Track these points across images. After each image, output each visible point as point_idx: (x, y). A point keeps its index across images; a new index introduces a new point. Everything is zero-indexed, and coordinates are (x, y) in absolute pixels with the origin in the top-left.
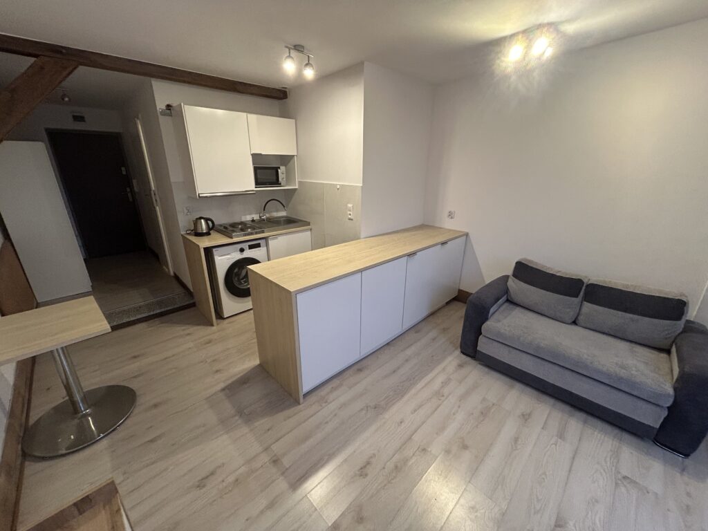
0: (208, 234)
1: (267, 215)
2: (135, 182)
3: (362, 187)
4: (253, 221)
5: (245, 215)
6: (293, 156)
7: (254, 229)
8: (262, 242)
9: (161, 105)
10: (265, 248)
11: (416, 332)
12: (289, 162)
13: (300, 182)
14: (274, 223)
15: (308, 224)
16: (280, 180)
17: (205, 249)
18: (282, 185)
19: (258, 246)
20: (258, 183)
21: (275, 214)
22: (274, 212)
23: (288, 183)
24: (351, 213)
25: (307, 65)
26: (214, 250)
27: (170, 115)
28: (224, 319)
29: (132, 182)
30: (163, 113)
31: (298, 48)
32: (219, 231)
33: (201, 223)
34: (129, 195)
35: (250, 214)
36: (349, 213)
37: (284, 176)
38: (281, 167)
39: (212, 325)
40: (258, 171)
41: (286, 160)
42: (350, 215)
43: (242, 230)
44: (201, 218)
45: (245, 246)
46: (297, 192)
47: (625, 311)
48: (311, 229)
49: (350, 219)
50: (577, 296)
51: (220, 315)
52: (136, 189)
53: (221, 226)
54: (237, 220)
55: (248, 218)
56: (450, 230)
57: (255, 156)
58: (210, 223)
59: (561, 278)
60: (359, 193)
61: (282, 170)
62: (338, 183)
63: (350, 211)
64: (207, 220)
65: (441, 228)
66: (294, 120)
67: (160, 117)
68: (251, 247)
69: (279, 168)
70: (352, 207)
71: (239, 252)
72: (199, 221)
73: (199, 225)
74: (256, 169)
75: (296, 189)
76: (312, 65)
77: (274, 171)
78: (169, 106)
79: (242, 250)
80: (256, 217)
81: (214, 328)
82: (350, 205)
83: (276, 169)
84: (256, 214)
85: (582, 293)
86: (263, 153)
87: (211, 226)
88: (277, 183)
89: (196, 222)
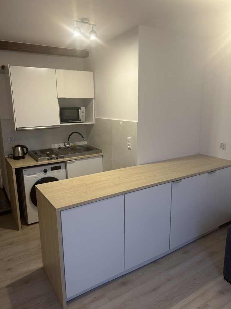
0: (23, 157)
1: (71, 144)
3: (138, 123)
4: (60, 148)
5: (54, 144)
6: (91, 99)
7: (57, 155)
8: (62, 165)
10: (64, 170)
11: (185, 253)
13: (96, 119)
14: (75, 150)
15: (101, 151)
16: (80, 118)
17: (16, 169)
18: (82, 121)
19: (59, 168)
20: (62, 120)
21: (78, 143)
22: (77, 142)
23: (86, 120)
24: (129, 144)
26: (24, 170)
27: (4, 73)
28: (29, 225)
32: (31, 156)
33: (18, 149)
35: (58, 143)
36: (128, 143)
37: (84, 114)
38: (81, 108)
40: (63, 111)
41: (86, 102)
42: (129, 145)
43: (48, 155)
44: (19, 146)
45: (48, 168)
46: (94, 126)
48: (103, 156)
49: (129, 149)
53: (34, 151)
54: (47, 147)
55: (56, 146)
56: (222, 160)
57: (60, 99)
58: (25, 149)
60: (136, 128)
61: (83, 109)
62: (121, 120)
63: (129, 142)
64: (22, 147)
65: (214, 158)
66: (93, 72)
68: (53, 169)
69: (80, 108)
70: (131, 139)
71: (43, 173)
72: (17, 147)
74: (61, 110)
75: (93, 124)
77: (75, 111)
78: (3, 67)
79: (45, 171)
80: (62, 145)
81: (19, 232)
82: (129, 138)
83: (78, 109)
84: (63, 143)
87: (25, 151)
88: (78, 119)
89: (15, 149)
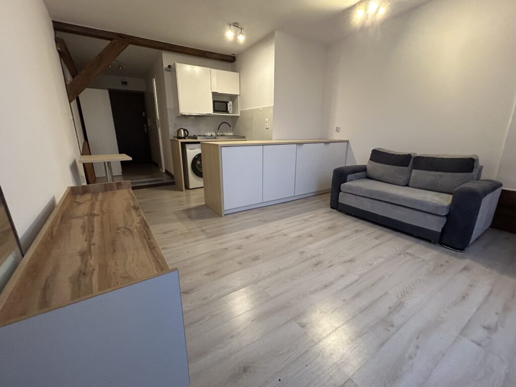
1: (221, 134)
2: (149, 120)
3: (273, 106)
5: (207, 132)
6: (237, 95)
9: (165, 66)
12: (235, 99)
13: (241, 112)
15: (244, 138)
17: (181, 143)
18: (230, 113)
20: (215, 110)
21: (226, 134)
22: (225, 132)
23: (234, 112)
24: (267, 124)
25: (240, 33)
26: (187, 144)
27: (170, 71)
28: (190, 189)
29: (147, 120)
30: (166, 70)
31: (236, 25)
33: (181, 131)
34: (145, 129)
35: (210, 132)
37: (231, 107)
39: (182, 191)
40: (216, 103)
41: (233, 98)
44: (181, 129)
46: (239, 119)
47: (436, 171)
49: (267, 129)
50: (407, 166)
51: (187, 187)
52: (149, 125)
55: (209, 134)
57: (214, 94)
58: (186, 132)
59: (399, 155)
60: (271, 111)
61: (230, 103)
62: (261, 107)
64: (184, 130)
66: (238, 74)
67: (165, 72)
70: (268, 120)
73: (180, 133)
74: (214, 102)
75: (238, 116)
76: (243, 34)
77: (225, 104)
78: (169, 66)
80: (213, 134)
81: (183, 193)
82: (267, 119)
83: (227, 103)
84: (214, 132)
85: (411, 163)
86: (219, 92)
87: (187, 134)
88: (227, 111)
89: (179, 131)
